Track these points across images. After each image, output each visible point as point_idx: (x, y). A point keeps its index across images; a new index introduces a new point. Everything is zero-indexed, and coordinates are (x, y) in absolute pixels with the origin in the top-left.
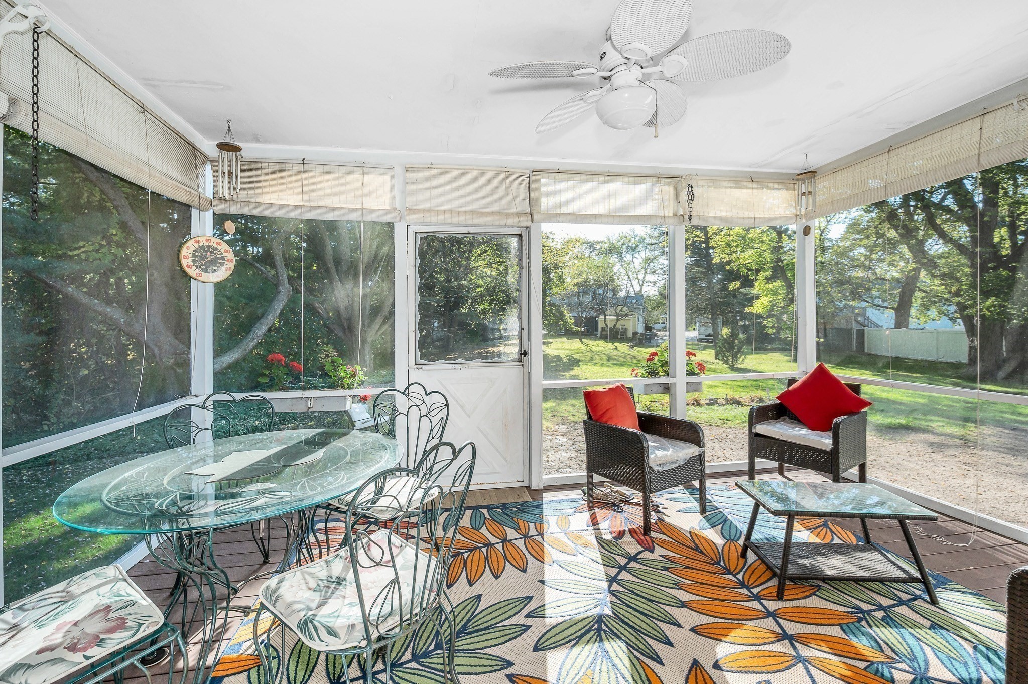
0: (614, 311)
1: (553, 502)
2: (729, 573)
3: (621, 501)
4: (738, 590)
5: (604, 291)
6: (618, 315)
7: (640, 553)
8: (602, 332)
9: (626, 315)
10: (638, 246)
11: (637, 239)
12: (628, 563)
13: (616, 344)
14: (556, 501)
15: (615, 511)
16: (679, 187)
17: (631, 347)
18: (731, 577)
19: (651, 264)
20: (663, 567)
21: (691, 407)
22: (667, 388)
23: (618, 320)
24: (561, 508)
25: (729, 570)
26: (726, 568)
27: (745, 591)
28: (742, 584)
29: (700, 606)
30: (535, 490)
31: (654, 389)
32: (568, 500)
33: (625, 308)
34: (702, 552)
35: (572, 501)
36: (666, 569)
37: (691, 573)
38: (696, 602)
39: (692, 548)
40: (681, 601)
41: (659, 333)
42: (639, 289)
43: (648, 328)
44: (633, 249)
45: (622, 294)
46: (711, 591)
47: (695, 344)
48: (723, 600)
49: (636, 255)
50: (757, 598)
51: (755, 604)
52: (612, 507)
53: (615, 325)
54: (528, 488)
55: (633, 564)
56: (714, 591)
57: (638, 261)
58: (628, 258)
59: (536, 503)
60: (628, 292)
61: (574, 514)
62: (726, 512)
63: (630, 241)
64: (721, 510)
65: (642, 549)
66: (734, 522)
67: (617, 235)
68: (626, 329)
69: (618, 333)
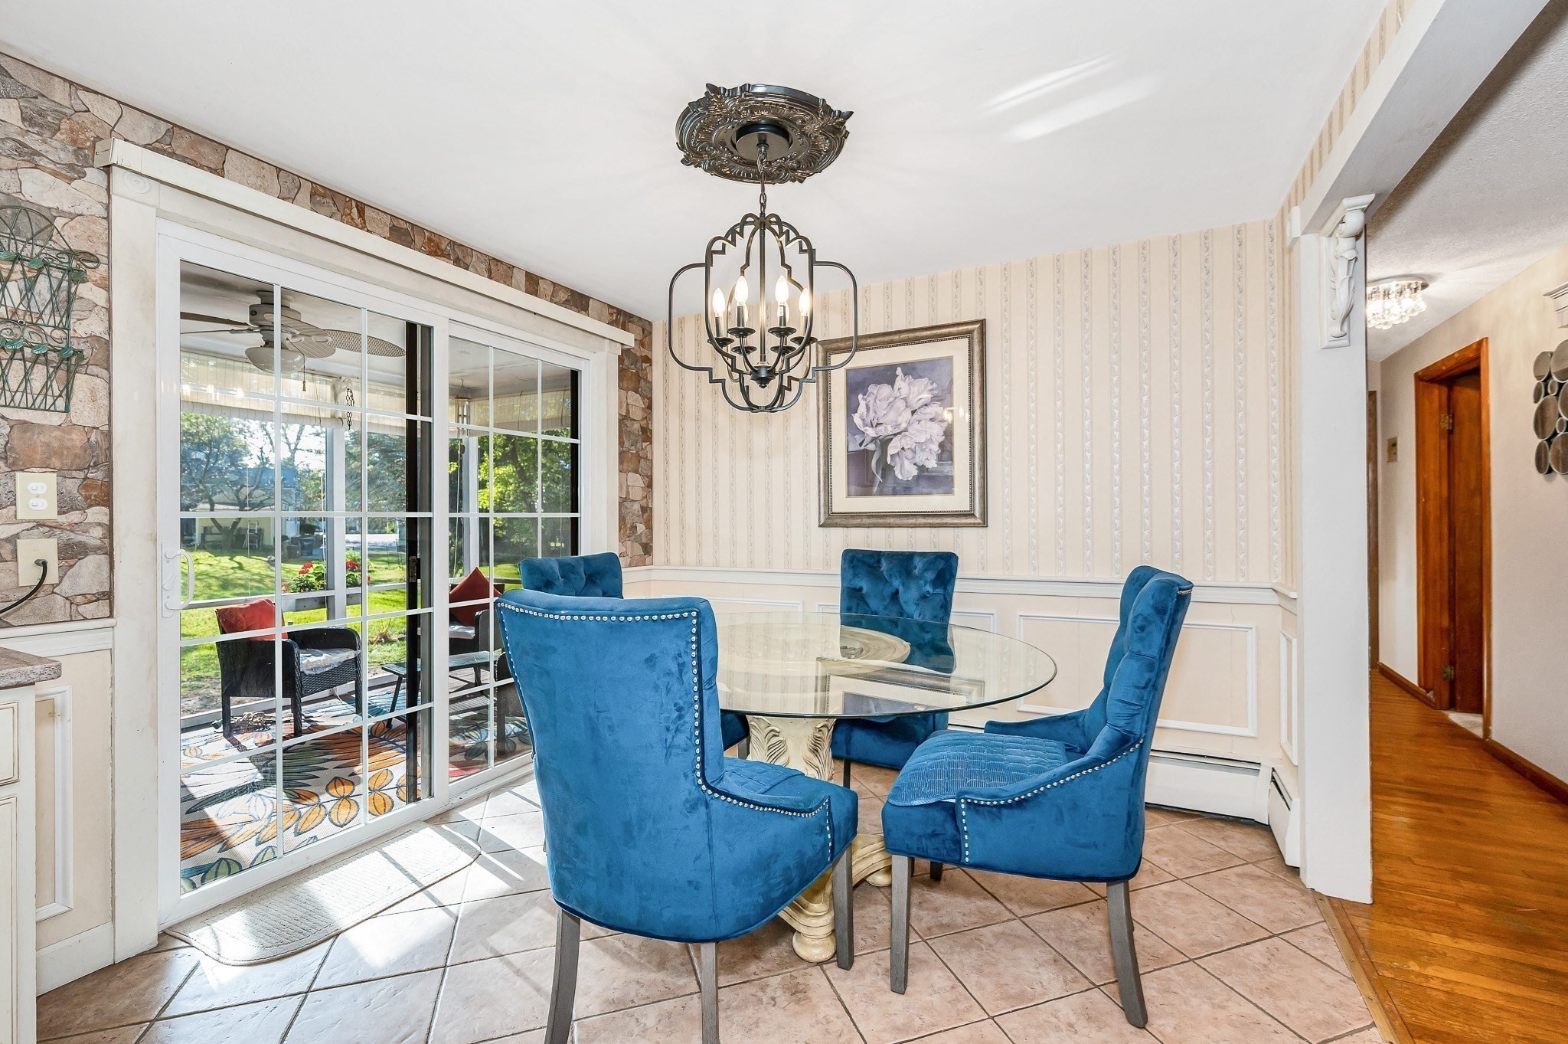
0: (232, 496)
5: (208, 456)
8: (203, 536)
13: (238, 558)
16: (338, 388)
21: (376, 647)
22: (323, 602)
42: (288, 457)
45: (251, 462)
47: (391, 555)
53: (236, 522)
60: (264, 460)
61: (206, 744)
68: (260, 530)
69: (244, 536)
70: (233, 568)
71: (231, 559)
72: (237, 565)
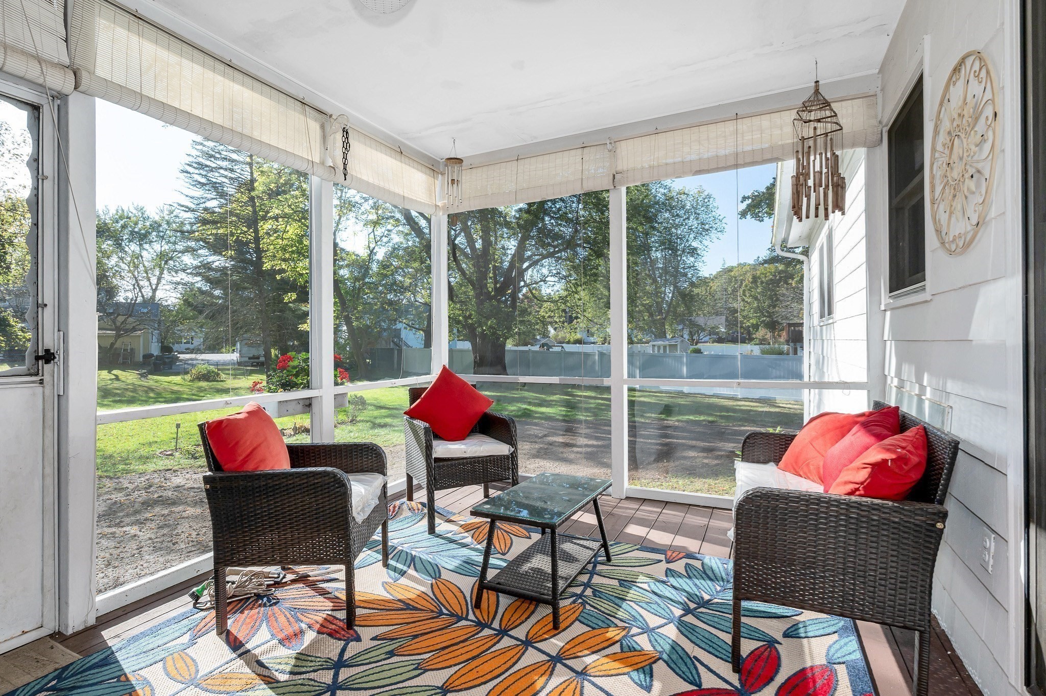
1: (135, 639)
2: (460, 619)
3: (268, 586)
4: (480, 635)
6: (117, 329)
7: (343, 650)
9: (134, 329)
10: (150, 233)
11: (148, 224)
12: (336, 675)
13: (115, 372)
14: (144, 634)
15: (265, 605)
17: (142, 375)
18: (463, 623)
19: (171, 262)
20: (387, 653)
22: (308, 405)
23: (118, 336)
24: (160, 642)
25: (457, 616)
26: (452, 615)
27: (487, 632)
28: (481, 625)
29: (463, 680)
30: (76, 634)
31: (291, 407)
32: (168, 623)
33: (131, 320)
34: (415, 609)
35: (177, 620)
36: (391, 654)
37: (423, 642)
38: (455, 677)
39: (402, 609)
40: (438, 688)
41: (182, 356)
42: (150, 294)
43: (166, 349)
44: (142, 238)
46: (458, 652)
48: (478, 656)
49: (146, 246)
50: (503, 632)
51: (506, 642)
52: (257, 601)
53: (112, 344)
54: (57, 636)
55: (344, 674)
56: (463, 651)
57: (149, 253)
58: (134, 247)
59: (96, 658)
61: (193, 642)
62: (406, 548)
63: (136, 224)
64: (400, 548)
65: (343, 643)
66: (422, 557)
67: (113, 211)
68: (132, 349)
69: (119, 355)
70: (110, 380)
71: (109, 372)
72: (114, 377)
